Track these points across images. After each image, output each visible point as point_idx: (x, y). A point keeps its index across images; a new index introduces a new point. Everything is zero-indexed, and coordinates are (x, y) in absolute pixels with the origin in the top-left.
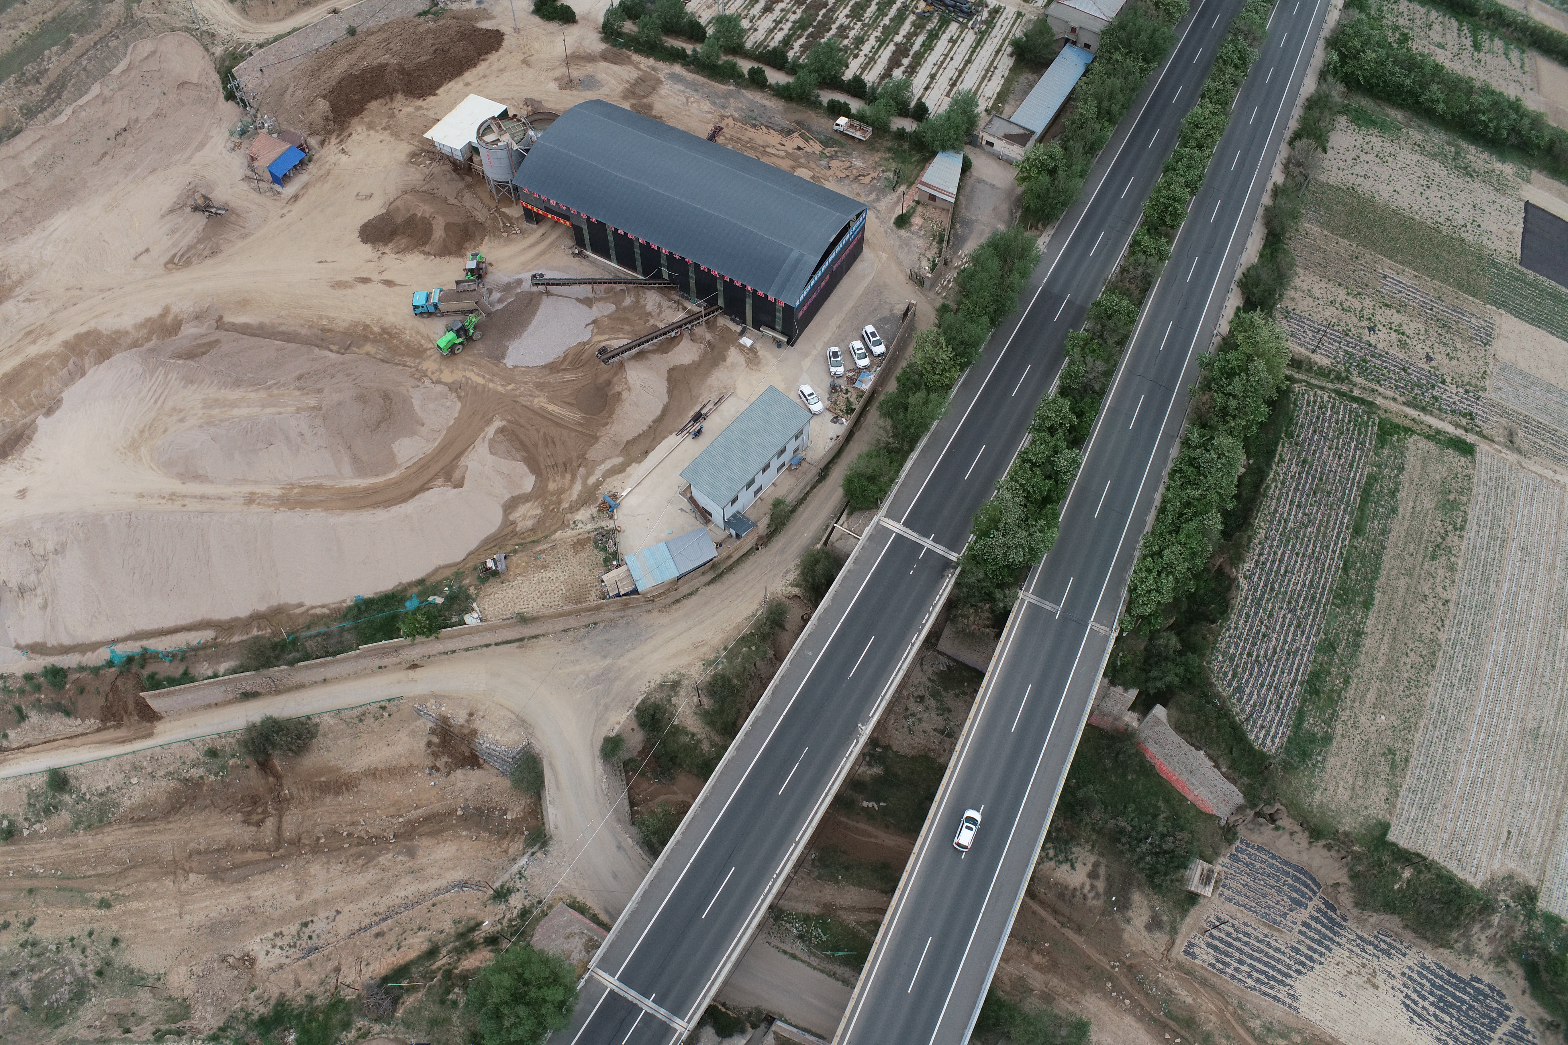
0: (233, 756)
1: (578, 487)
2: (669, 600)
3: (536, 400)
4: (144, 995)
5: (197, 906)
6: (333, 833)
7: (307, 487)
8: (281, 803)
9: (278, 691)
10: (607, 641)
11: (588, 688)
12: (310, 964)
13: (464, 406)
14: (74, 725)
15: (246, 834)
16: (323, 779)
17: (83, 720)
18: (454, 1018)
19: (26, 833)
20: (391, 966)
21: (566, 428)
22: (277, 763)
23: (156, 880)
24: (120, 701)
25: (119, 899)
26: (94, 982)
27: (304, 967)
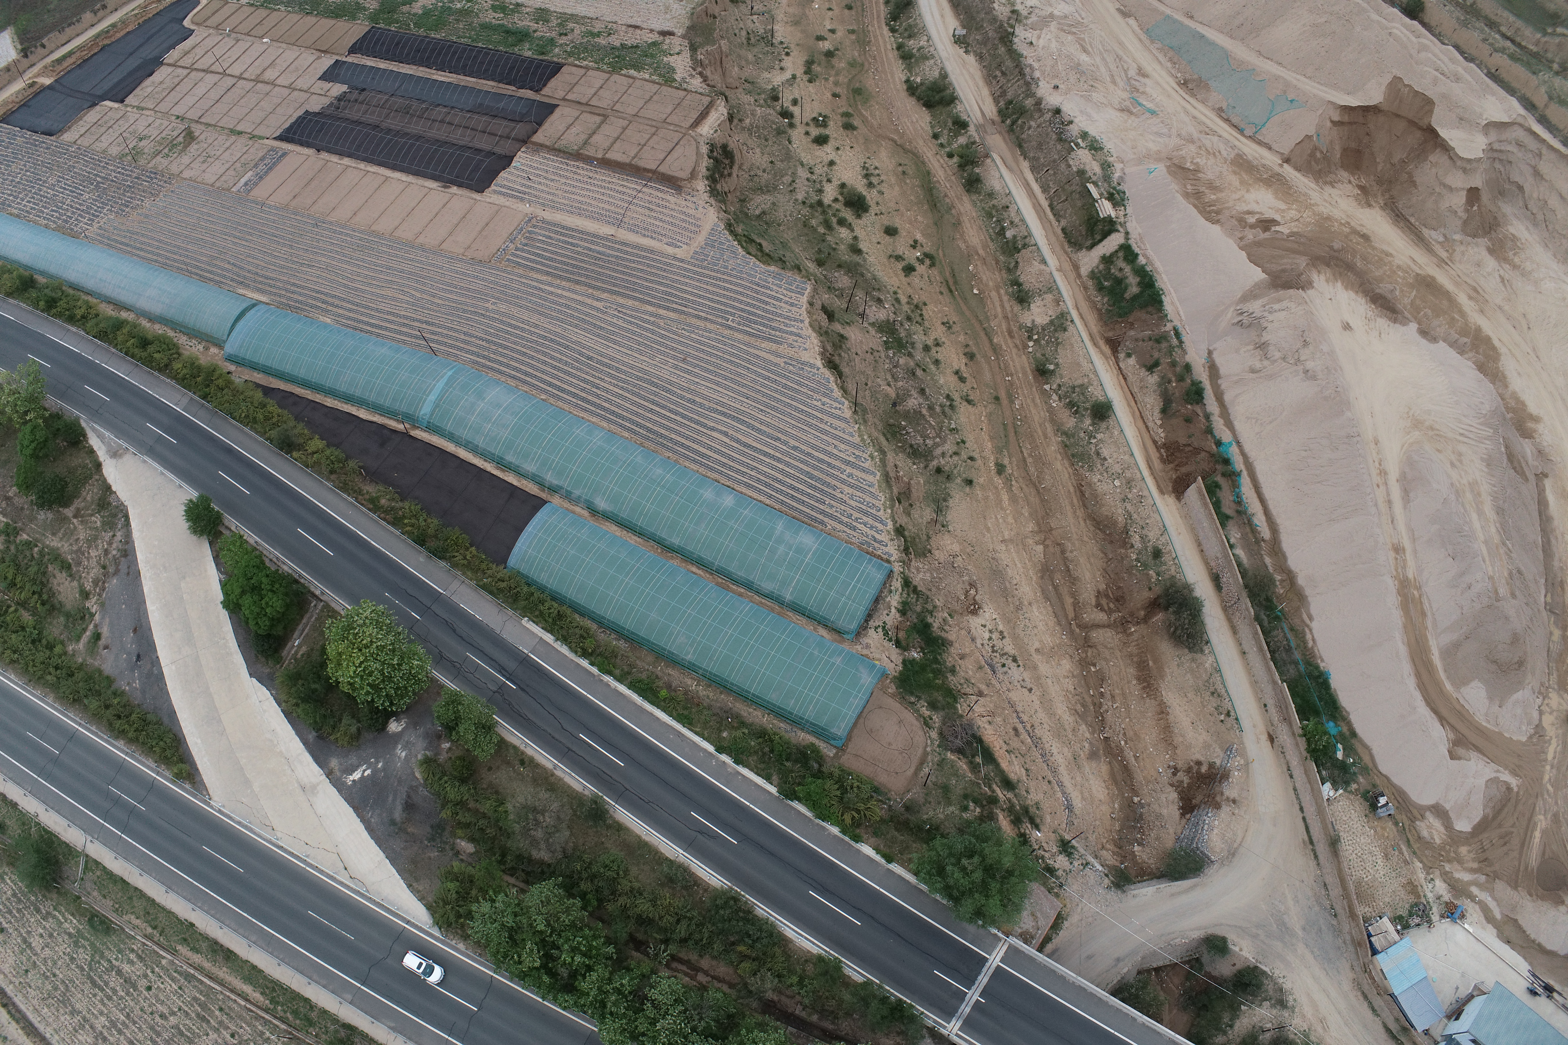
0: (1158, 574)
1: (1466, 877)
2: (1366, 988)
3: (1542, 817)
4: (928, 514)
5: (1014, 555)
6: (1101, 679)
7: (1421, 603)
8: (1122, 626)
9: (1227, 609)
10: (1320, 930)
11: (1272, 915)
12: (981, 668)
13: (1524, 744)
14: (1155, 417)
15: (1088, 594)
16: (1151, 663)
17: (1161, 426)
18: (952, 809)
19: (1047, 387)
20: (991, 746)
21: (1521, 854)
22: (1159, 617)
23: (1031, 514)
24: (1186, 457)
25: (1008, 482)
26: (931, 467)
27: (977, 661)
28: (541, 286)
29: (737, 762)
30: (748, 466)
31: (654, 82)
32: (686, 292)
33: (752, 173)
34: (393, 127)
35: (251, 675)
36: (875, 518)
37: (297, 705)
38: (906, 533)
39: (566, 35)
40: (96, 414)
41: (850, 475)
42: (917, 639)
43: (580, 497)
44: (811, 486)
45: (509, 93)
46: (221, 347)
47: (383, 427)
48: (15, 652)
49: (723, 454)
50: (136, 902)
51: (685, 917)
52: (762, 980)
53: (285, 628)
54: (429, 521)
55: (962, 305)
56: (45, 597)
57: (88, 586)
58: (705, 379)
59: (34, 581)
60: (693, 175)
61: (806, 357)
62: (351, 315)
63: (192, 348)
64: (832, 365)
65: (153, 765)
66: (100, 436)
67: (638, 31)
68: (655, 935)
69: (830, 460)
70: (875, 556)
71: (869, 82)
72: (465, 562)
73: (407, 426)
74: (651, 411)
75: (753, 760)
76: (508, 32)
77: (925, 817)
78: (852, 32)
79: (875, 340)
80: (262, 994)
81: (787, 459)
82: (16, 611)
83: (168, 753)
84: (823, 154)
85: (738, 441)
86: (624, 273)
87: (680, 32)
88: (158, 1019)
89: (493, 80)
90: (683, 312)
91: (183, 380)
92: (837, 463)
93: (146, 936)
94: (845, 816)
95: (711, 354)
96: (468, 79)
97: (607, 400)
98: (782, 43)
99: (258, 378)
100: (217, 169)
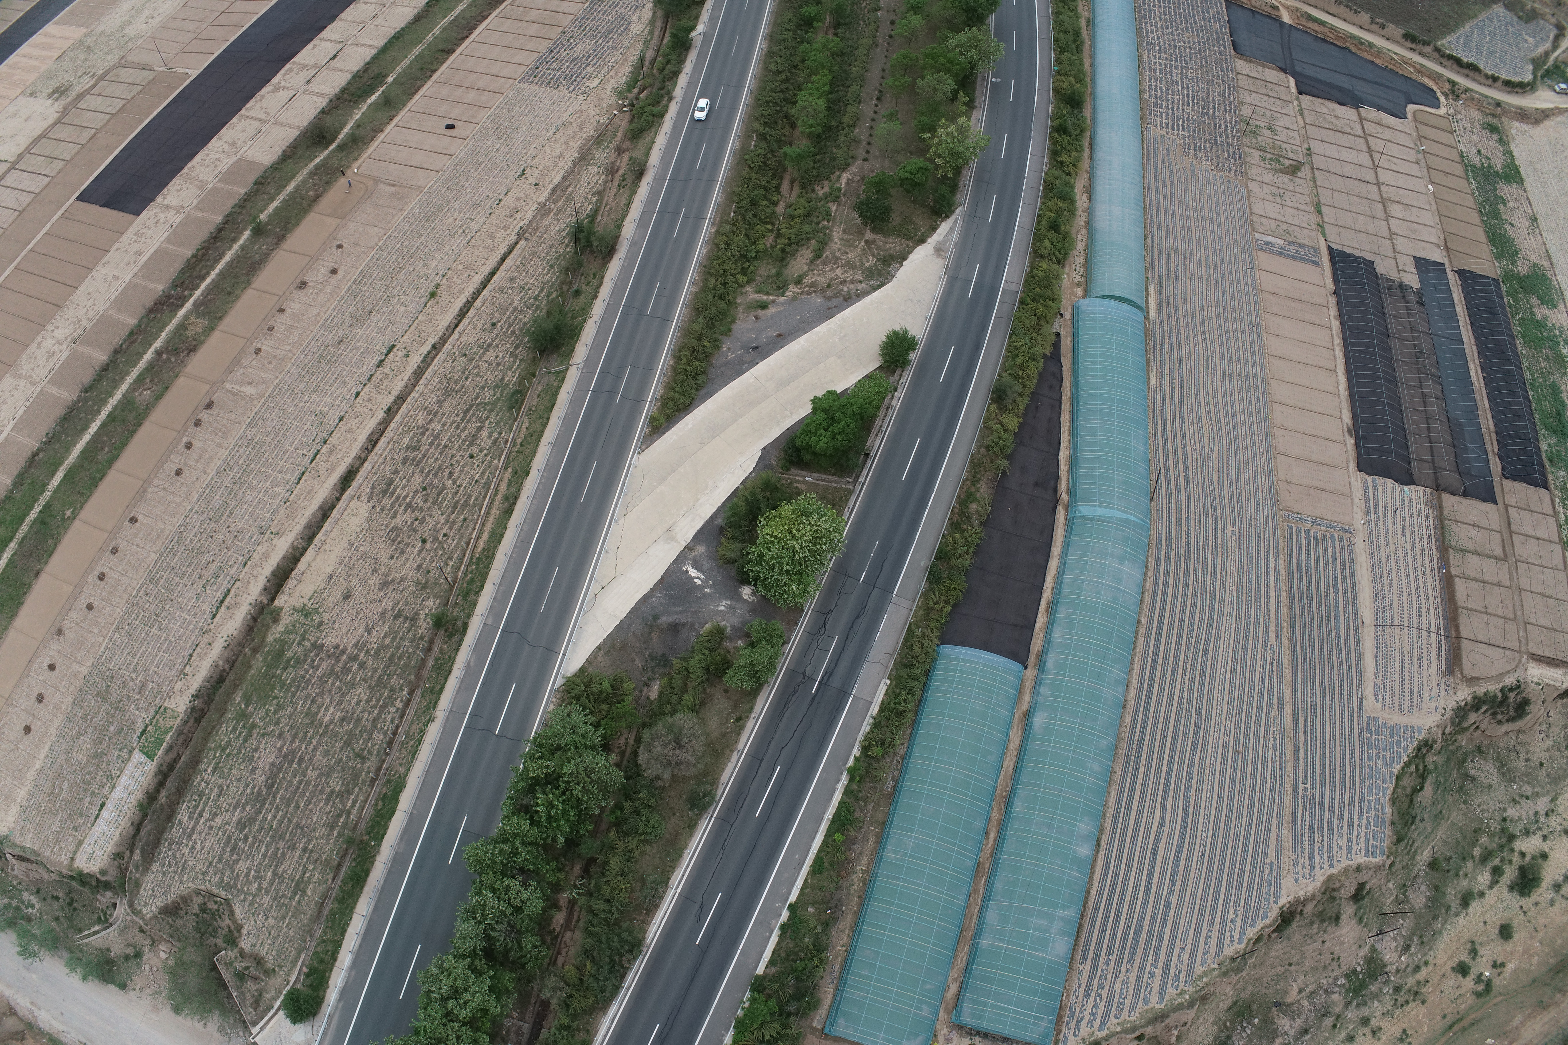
28: (1272, 572)
29: (785, 928)
30: (1130, 859)
32: (1323, 726)
34: (1394, 350)
35: (764, 449)
36: (1106, 1016)
37: (746, 499)
40: (972, 217)
41: (1152, 975)
43: (1040, 695)
44: (1125, 935)
45: (1489, 447)
46: (1084, 296)
47: (1057, 477)
49: (1137, 827)
50: (539, 423)
51: (611, 906)
53: (820, 465)
54: (967, 557)
56: (789, 249)
57: (807, 280)
58: (1222, 782)
59: (799, 234)
60: (1472, 681)
61: (1287, 883)
62: (1168, 401)
63: (1071, 271)
64: (1287, 918)
65: (658, 395)
66: (952, 229)
69: (1164, 947)
70: (1060, 1025)
72: (932, 605)
73: (1066, 499)
74: (1164, 737)
75: (789, 944)
80: (484, 549)
81: (1152, 899)
82: (770, 230)
83: (672, 404)
85: (1157, 840)
86: (1321, 652)
90: (1296, 732)
91: (1033, 277)
92: (1163, 956)
93: (513, 441)
95: (1254, 778)
97: (1161, 688)
99: (1066, 343)
100: (1272, 209)
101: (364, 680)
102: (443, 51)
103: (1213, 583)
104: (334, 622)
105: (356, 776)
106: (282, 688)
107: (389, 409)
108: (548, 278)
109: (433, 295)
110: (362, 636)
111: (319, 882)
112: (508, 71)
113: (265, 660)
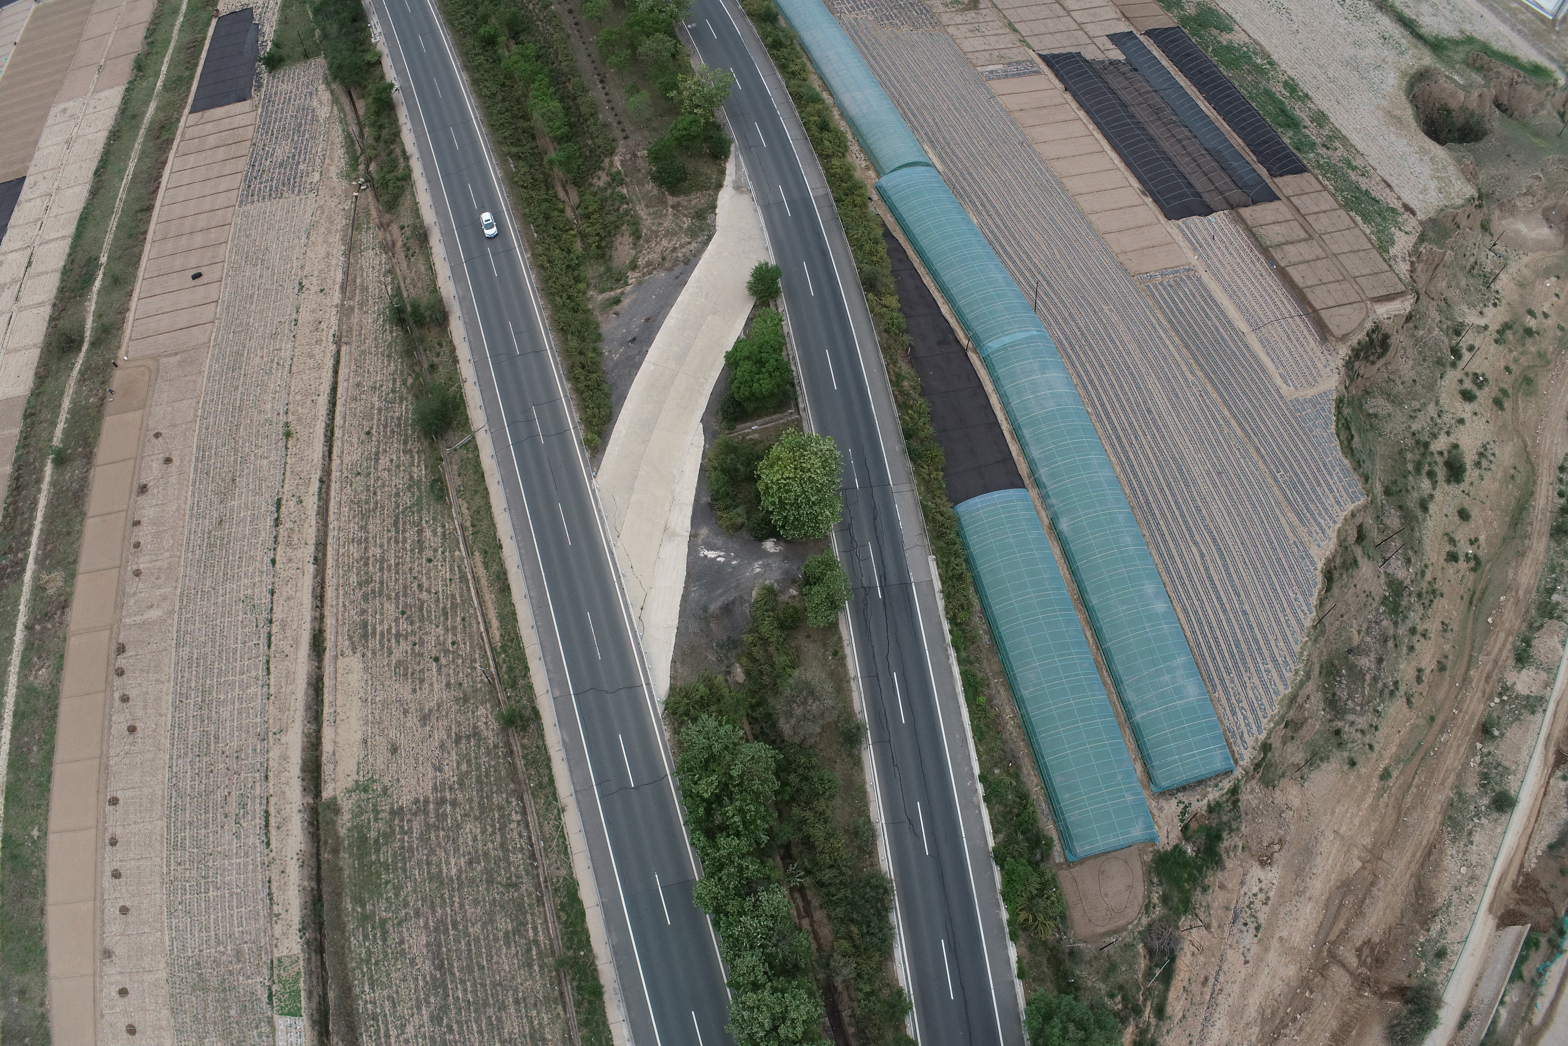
0: (1426, 970)
4: (1299, 757)
5: (1334, 851)
6: (1306, 1008)
8: (1361, 983)
12: (1227, 908)
14: (1540, 846)
15: (1359, 935)
16: (1354, 1033)
17: (1538, 857)
18: (1102, 986)
19: (1479, 745)
20: (1177, 972)
22: (1395, 1004)
23: (1376, 832)
24: (1534, 900)
25: (1383, 790)
26: (1335, 724)
27: (1229, 901)
28: (1157, 326)
29: (986, 799)
30: (1197, 594)
31: (1370, 240)
32: (1264, 423)
33: (1392, 377)
34: (1137, 115)
35: (702, 421)
36: (1257, 720)
37: (715, 469)
38: (1269, 755)
39: (1328, 149)
40: (748, 149)
41: (1268, 671)
42: (1202, 839)
43: (1053, 506)
44: (1231, 653)
45: (1248, 159)
46: (879, 176)
47: (952, 331)
48: (549, 262)
49: (1187, 569)
50: (478, 499)
51: (839, 868)
52: (845, 965)
53: (756, 409)
54: (927, 426)
55: (1470, 622)
56: (603, 244)
57: (641, 262)
58: (1223, 501)
59: (605, 226)
60: (1344, 338)
61: (1314, 551)
62: (996, 231)
63: (856, 159)
64: (1329, 576)
65: (577, 420)
66: (738, 166)
67: (1388, 190)
68: (806, 860)
69: (1263, 646)
70: (1230, 748)
71: (1543, 381)
72: (927, 478)
73: (970, 345)
74: (1162, 490)
75: (999, 808)
76: (1283, 111)
77: (1078, 972)
78: (1562, 329)
79: (1379, 588)
80: (501, 635)
81: (1231, 616)
82: (575, 236)
83: (595, 421)
84: (1460, 409)
85: (1207, 569)
86: (1229, 369)
87: (1421, 216)
88: (415, 585)
89: (1243, 139)
90: (1250, 437)
91: (832, 176)
92: (1266, 653)
93: (462, 526)
94: (1022, 913)
95: (1243, 486)
96: (1225, 124)
97: (1135, 453)
98: (1497, 292)
99: (889, 220)
100: (977, 43)
101: (466, 815)
102: (142, 210)
103: (1121, 356)
104: (398, 780)
105: (520, 905)
106: (387, 870)
107: (316, 559)
108: (392, 367)
109: (288, 435)
110: (435, 777)
111: (552, 1021)
112: (222, 200)
113: (351, 855)
